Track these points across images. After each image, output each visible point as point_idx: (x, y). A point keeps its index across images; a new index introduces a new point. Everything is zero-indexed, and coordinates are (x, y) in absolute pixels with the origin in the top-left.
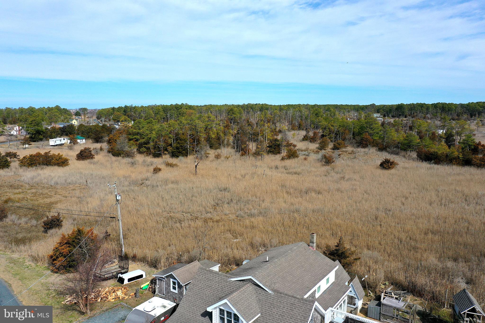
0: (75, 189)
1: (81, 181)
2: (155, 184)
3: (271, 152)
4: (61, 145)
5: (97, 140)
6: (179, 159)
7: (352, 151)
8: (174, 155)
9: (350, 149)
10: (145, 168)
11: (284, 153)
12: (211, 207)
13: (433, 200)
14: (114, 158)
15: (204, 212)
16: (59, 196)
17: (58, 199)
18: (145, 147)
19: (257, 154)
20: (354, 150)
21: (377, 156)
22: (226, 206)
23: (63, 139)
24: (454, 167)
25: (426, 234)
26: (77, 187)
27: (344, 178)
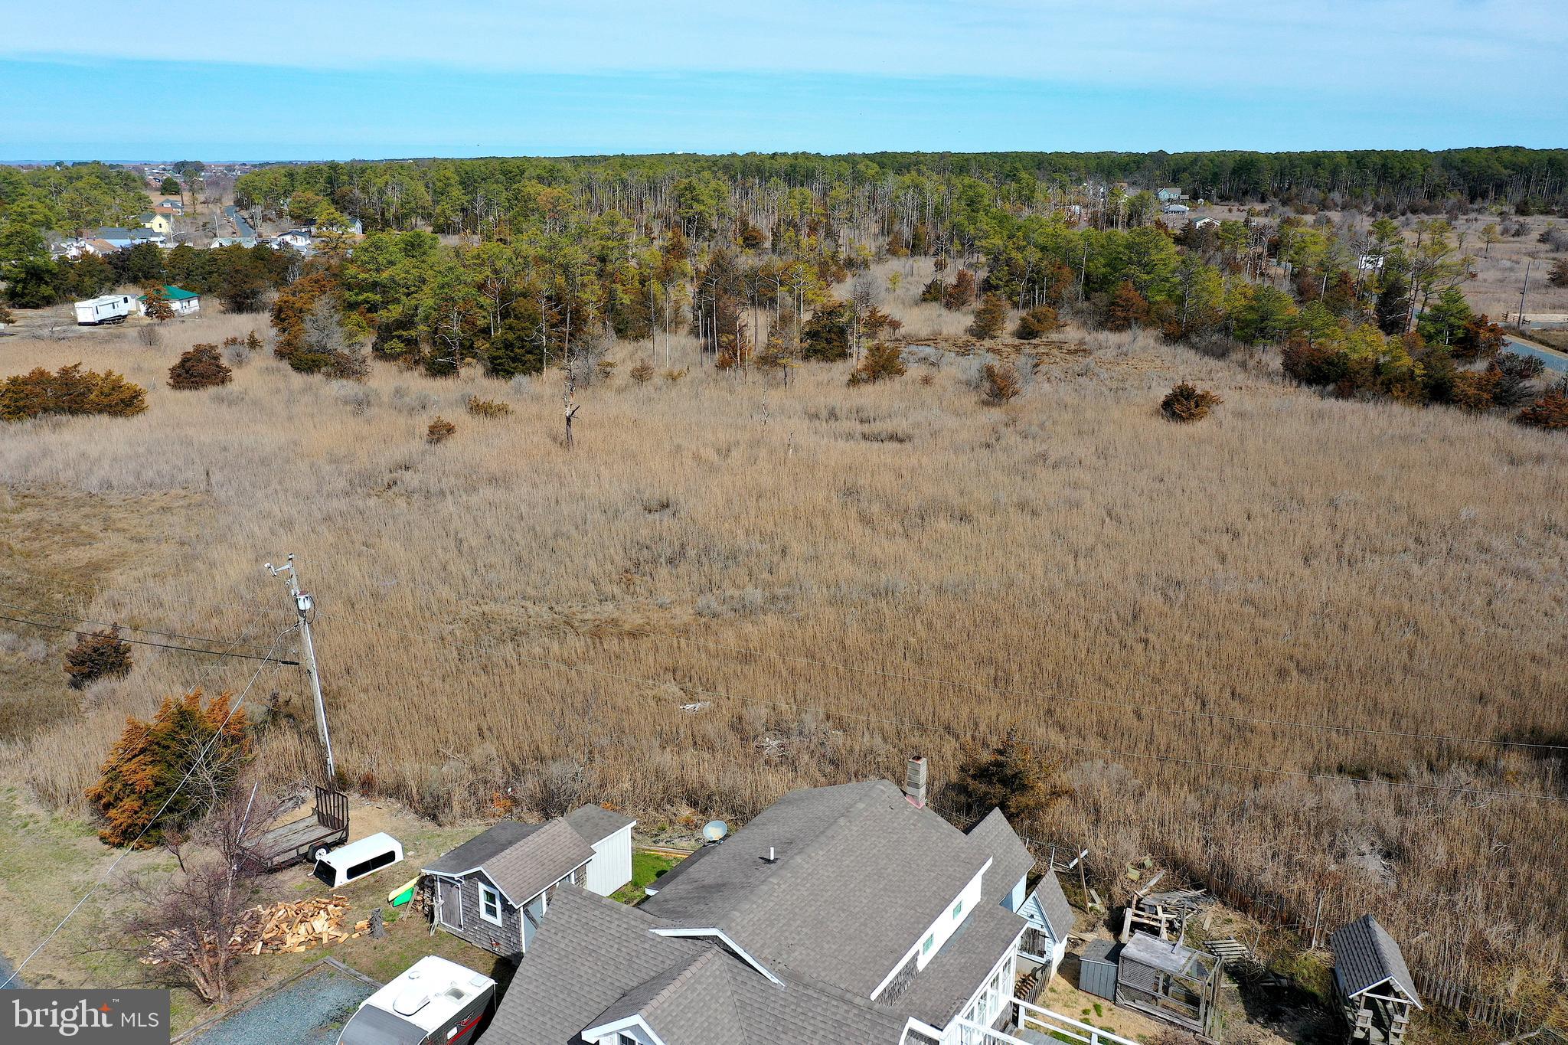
0: (170, 509)
1: (190, 474)
2: (434, 487)
3: (816, 352)
4: (120, 319)
5: (240, 303)
6: (512, 382)
7: (1081, 342)
8: (498, 369)
9: (1072, 334)
10: (402, 421)
11: (859, 355)
12: (615, 577)
13: (1316, 543)
14: (298, 380)
15: (593, 599)
16: (116, 538)
17: (116, 551)
18: (399, 337)
19: (769, 360)
20: (1088, 338)
21: (1158, 362)
22: (664, 571)
23: (121, 298)
24: (1397, 408)
25: (1282, 674)
26: (178, 497)
27: (1044, 457)
